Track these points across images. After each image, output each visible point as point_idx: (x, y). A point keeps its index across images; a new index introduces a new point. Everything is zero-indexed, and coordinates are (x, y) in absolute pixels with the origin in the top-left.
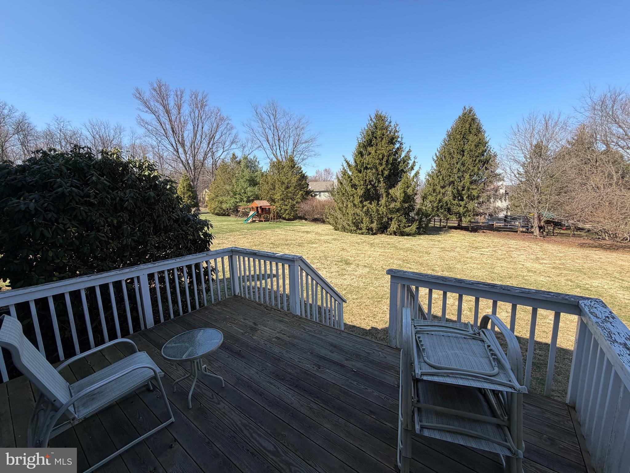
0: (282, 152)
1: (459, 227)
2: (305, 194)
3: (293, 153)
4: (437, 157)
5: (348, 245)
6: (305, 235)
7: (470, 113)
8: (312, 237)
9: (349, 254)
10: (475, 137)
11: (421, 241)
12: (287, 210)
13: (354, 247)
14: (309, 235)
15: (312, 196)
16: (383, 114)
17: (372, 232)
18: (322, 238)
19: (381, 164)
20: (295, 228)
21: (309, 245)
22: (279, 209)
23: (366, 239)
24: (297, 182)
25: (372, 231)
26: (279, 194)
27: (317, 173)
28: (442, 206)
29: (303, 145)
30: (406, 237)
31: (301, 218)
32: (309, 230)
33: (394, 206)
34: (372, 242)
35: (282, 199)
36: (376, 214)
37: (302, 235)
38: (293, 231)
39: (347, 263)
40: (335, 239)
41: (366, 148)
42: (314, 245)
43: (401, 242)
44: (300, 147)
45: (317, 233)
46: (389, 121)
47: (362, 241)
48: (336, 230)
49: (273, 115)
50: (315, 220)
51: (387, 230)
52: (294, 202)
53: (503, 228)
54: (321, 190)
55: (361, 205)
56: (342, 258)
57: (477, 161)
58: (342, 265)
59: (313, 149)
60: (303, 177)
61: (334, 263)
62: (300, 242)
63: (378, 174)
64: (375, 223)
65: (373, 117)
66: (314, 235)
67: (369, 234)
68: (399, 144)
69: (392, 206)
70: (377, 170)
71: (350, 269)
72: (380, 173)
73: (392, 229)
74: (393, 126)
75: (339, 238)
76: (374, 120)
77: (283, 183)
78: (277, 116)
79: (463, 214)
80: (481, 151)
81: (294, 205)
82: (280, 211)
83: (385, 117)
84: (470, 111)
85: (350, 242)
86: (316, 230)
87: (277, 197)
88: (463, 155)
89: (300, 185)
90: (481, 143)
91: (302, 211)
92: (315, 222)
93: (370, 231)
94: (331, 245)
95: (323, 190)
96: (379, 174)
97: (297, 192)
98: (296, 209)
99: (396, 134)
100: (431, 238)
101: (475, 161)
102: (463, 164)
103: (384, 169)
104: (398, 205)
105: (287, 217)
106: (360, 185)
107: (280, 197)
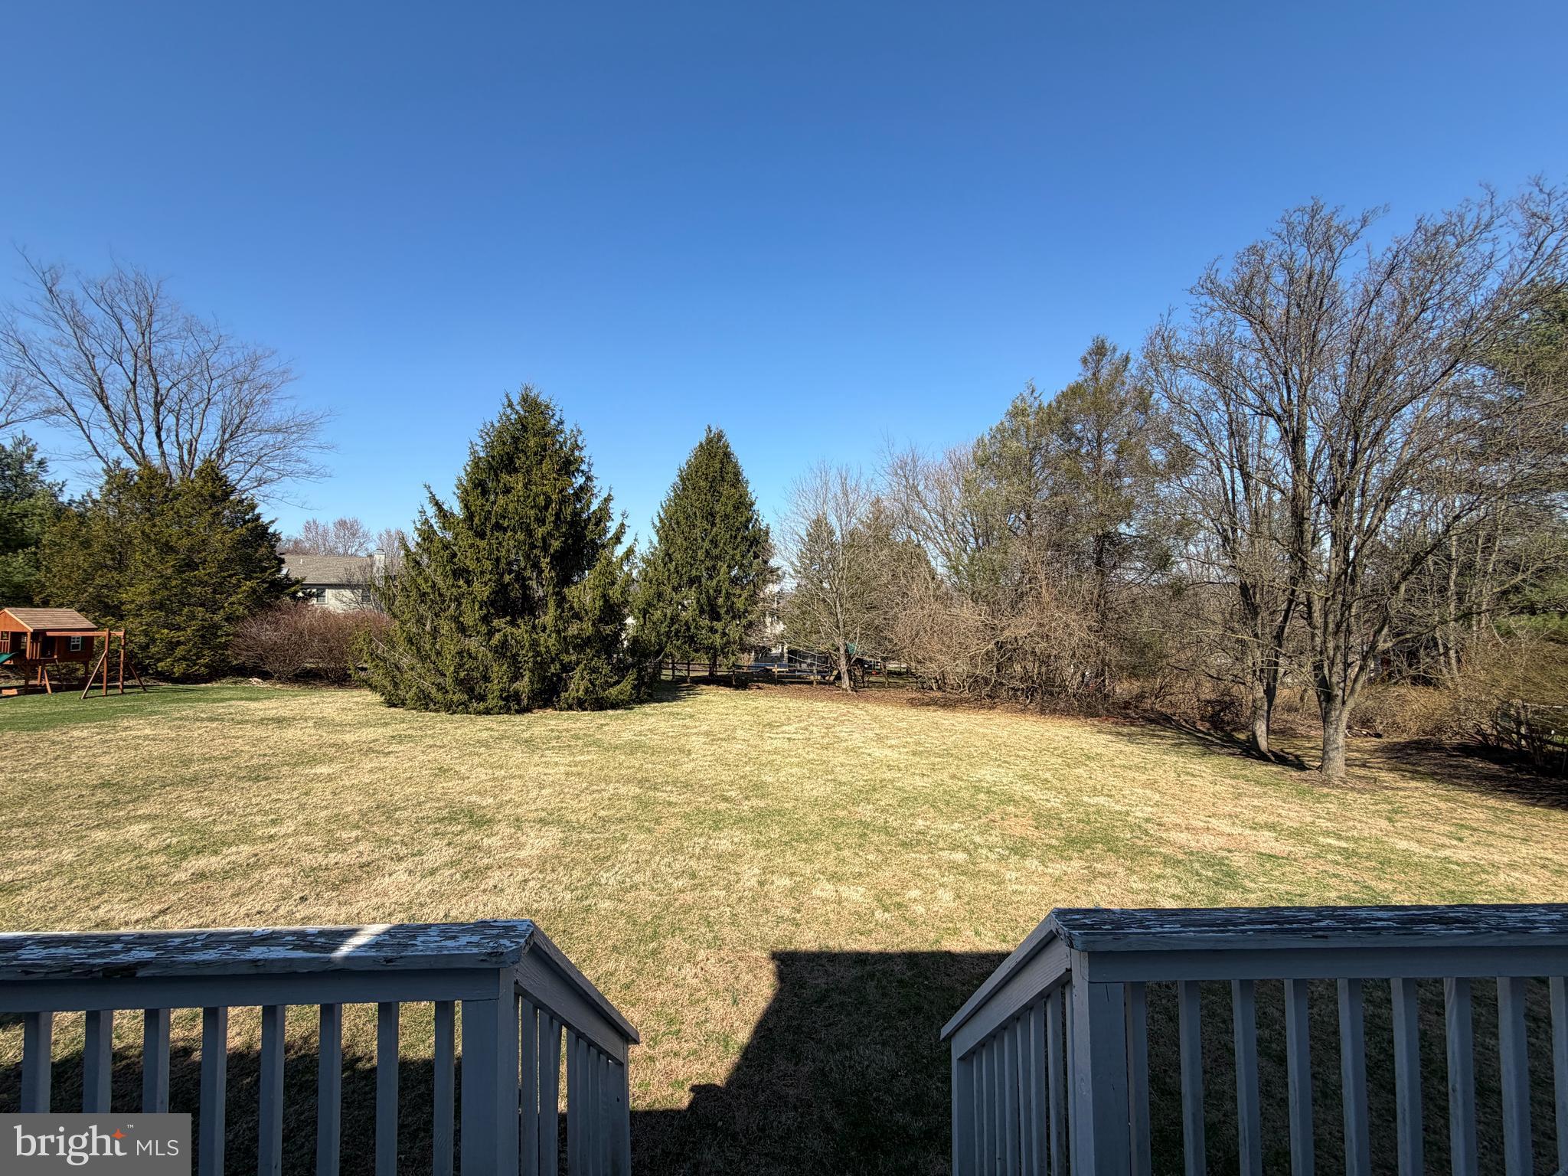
0: (166, 446)
1: (713, 680)
2: (267, 591)
3: (219, 456)
4: (661, 521)
5: (455, 753)
6: (274, 735)
7: (719, 440)
8: (305, 738)
9: (467, 784)
10: (733, 490)
11: (652, 720)
12: (179, 643)
13: (477, 760)
14: (289, 733)
15: (293, 596)
16: (543, 398)
17: (519, 704)
18: (349, 738)
19: (541, 521)
20: (220, 709)
21: (299, 769)
22: (142, 639)
23: (504, 727)
24: (233, 548)
25: (518, 701)
26: (144, 587)
27: (308, 529)
28: (677, 631)
29: (265, 437)
30: (610, 712)
31: (243, 672)
32: (285, 713)
33: (576, 632)
34: (526, 735)
35: (161, 606)
36: (530, 654)
37: (259, 732)
38: (211, 719)
39: (479, 821)
40: (399, 739)
41: (497, 475)
42: (323, 770)
43: (606, 728)
44: (253, 443)
45: (321, 722)
46: (557, 418)
47: (496, 734)
48: (395, 706)
49: (139, 320)
50: (308, 678)
51: (559, 697)
52: (218, 618)
53: (787, 677)
54: (326, 582)
55: (484, 629)
56: (450, 805)
57: (739, 539)
58: (462, 832)
59: (303, 454)
60: (261, 535)
61: (430, 829)
62: (255, 761)
63: (533, 546)
64: (526, 679)
65: (516, 399)
66: (313, 731)
67: (508, 711)
68: (584, 479)
69: (573, 630)
70: (530, 533)
71: (495, 842)
72: (539, 544)
73: (574, 694)
74: (568, 432)
75: (410, 732)
76: (518, 408)
77: (167, 548)
78: (155, 327)
79: (722, 649)
80: (744, 519)
81: (216, 627)
82: (145, 648)
83: (547, 407)
84: (720, 436)
85: (457, 741)
86: (316, 712)
87: (136, 593)
88: (713, 525)
89: (246, 560)
90: (743, 505)
91: (249, 648)
92: (307, 683)
93: (513, 704)
94: (392, 758)
95: (334, 581)
96: (535, 547)
97: (234, 580)
98: (223, 640)
99: (577, 453)
100: (668, 710)
101: (736, 537)
102: (714, 543)
103: (550, 535)
104: (588, 628)
105: (178, 670)
106: (482, 573)
107: (147, 598)
